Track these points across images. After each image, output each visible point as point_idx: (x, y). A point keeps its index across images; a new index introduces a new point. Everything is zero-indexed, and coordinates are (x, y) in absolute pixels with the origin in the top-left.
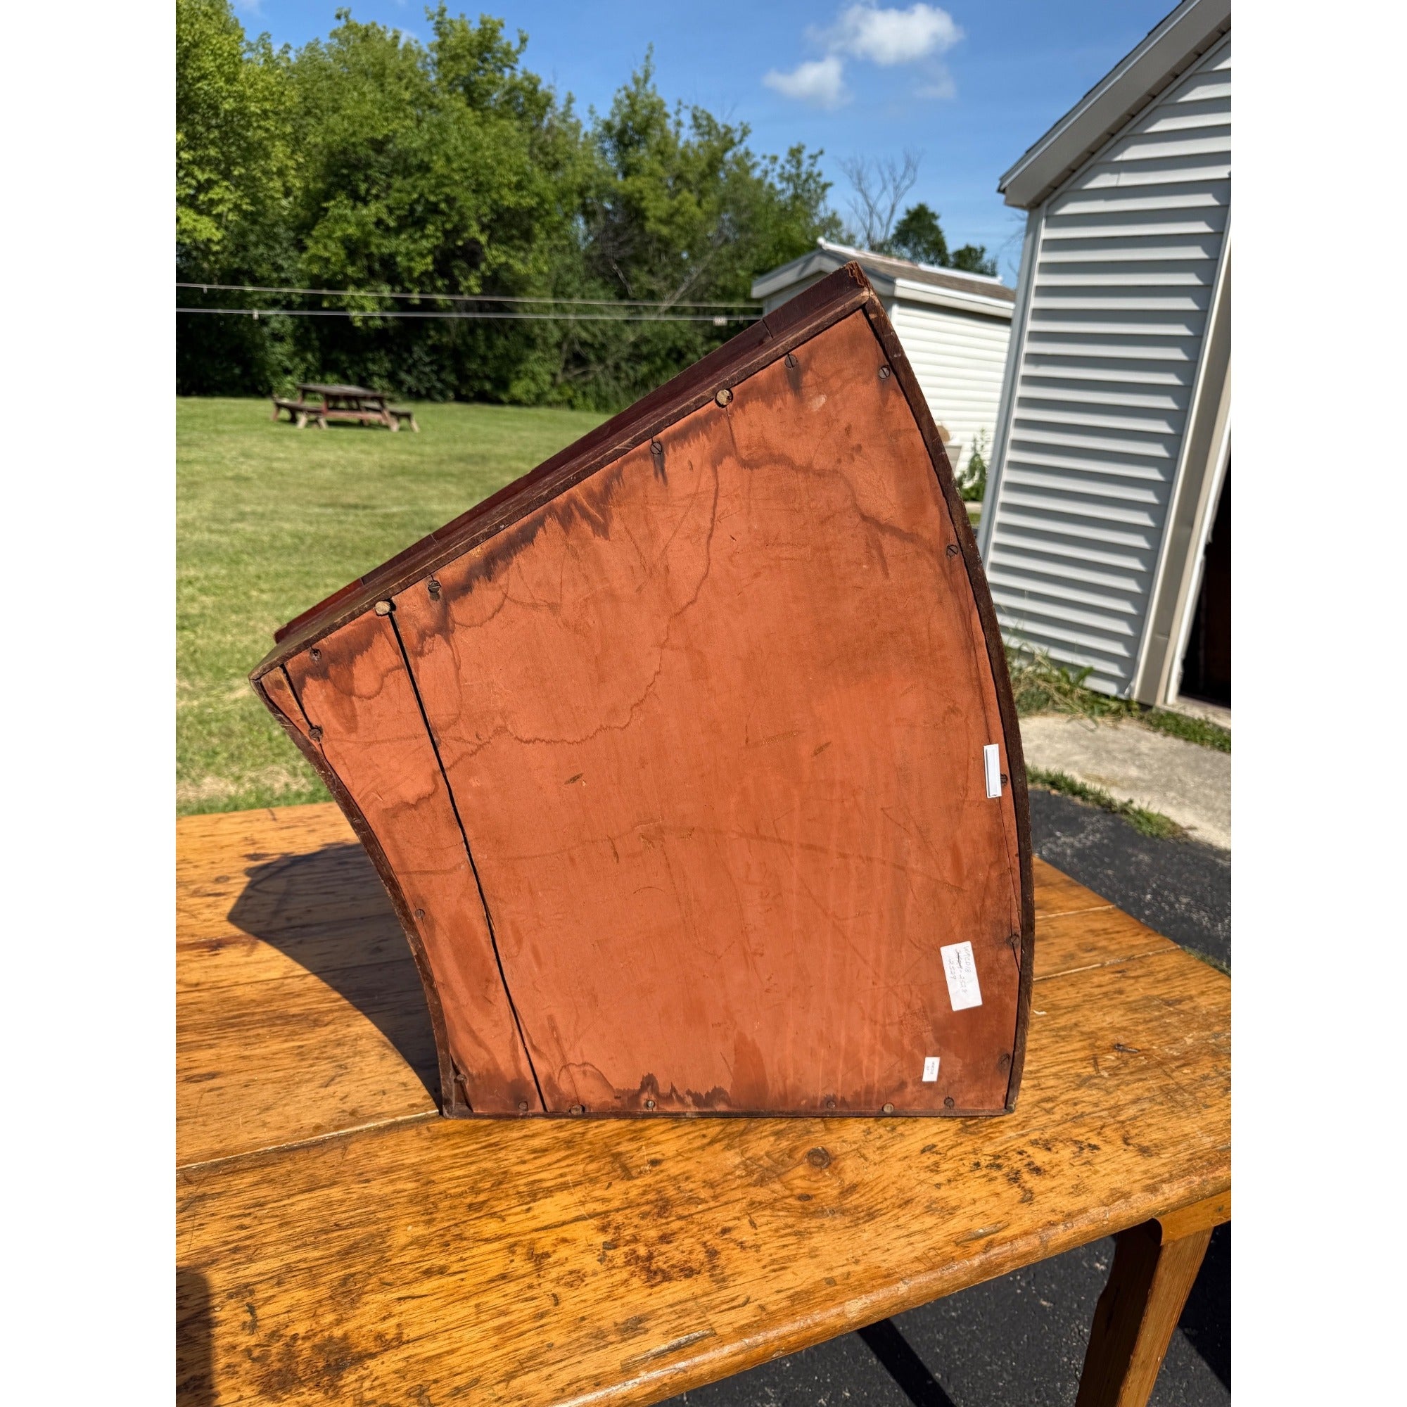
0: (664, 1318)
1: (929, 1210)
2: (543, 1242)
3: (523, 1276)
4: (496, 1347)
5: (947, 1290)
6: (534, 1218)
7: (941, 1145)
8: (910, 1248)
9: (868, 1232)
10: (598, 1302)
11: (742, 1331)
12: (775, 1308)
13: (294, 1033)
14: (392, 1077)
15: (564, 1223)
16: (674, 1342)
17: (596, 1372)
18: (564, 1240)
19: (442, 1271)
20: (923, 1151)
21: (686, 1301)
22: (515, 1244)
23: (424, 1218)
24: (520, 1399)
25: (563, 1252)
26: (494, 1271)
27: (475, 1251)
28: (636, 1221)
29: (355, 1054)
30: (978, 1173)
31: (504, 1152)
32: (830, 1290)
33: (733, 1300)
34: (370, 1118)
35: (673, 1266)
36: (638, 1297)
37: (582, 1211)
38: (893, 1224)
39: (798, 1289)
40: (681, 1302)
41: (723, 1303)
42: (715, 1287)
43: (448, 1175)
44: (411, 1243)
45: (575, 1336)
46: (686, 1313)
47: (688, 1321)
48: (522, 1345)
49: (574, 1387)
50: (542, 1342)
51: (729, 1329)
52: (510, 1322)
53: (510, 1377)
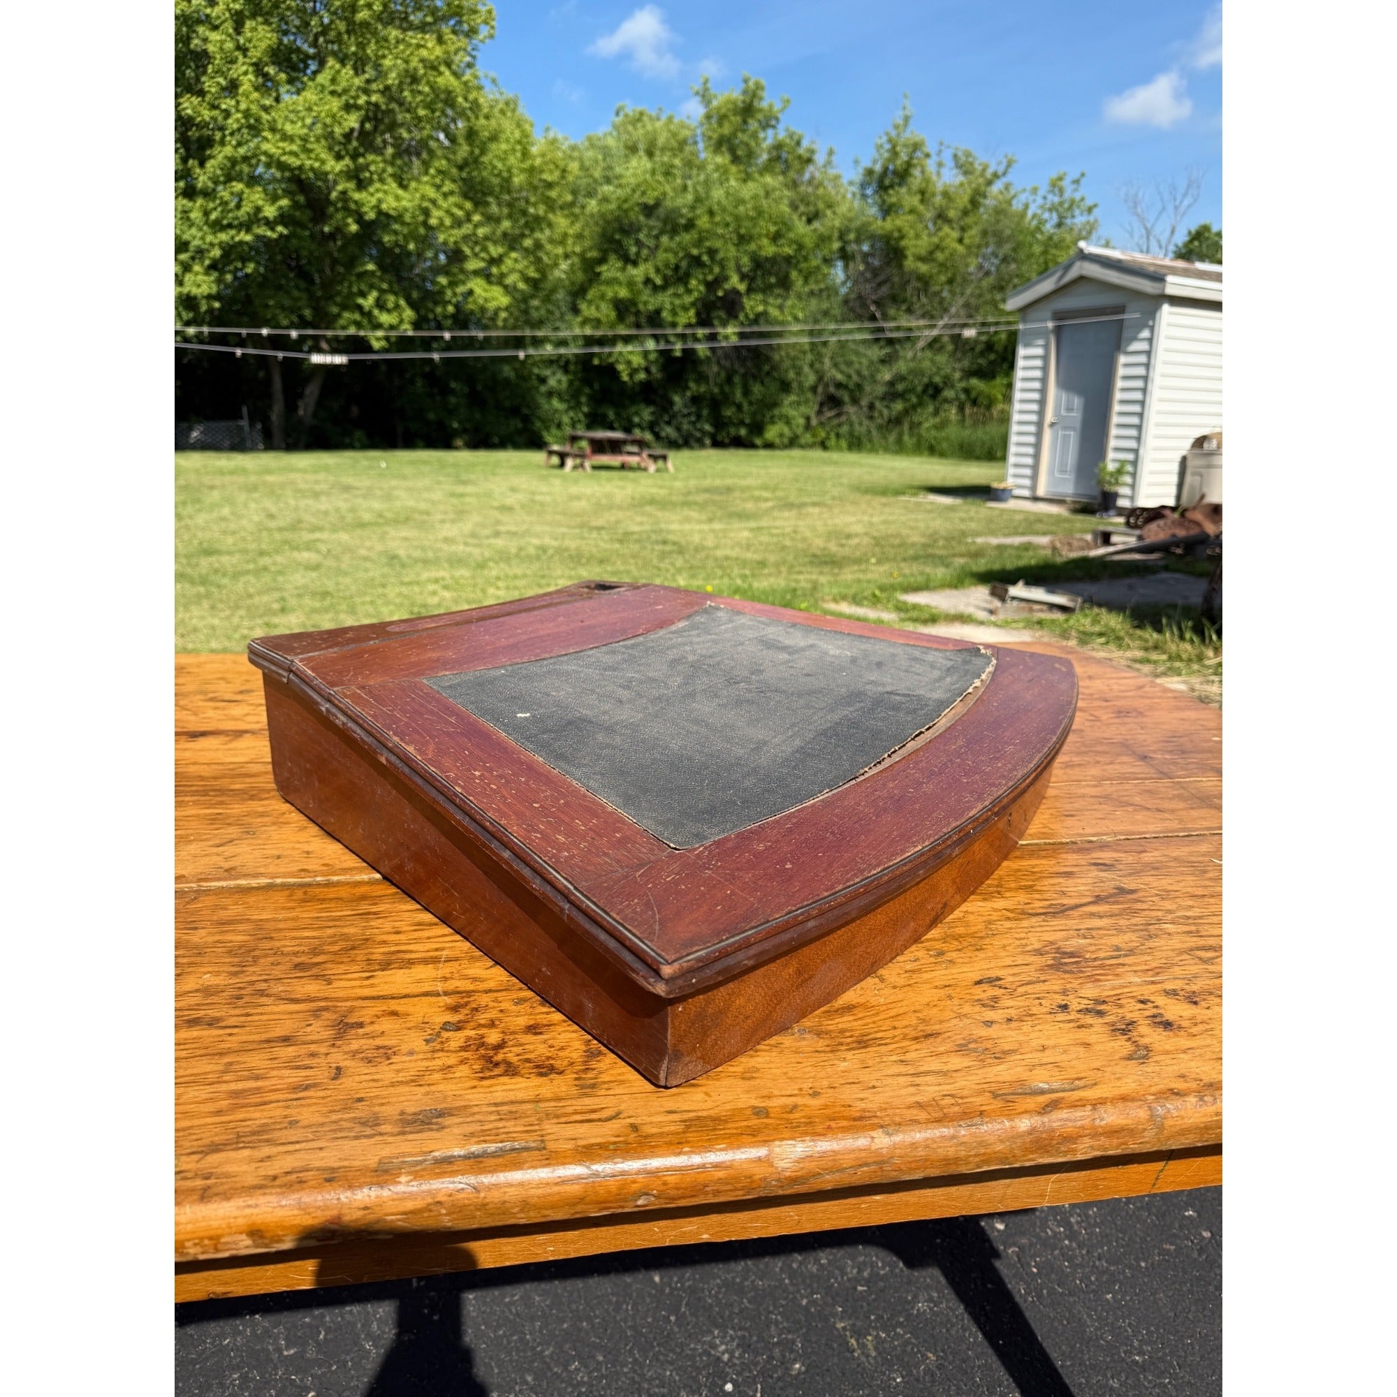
0: (477, 1117)
1: (962, 1049)
2: (364, 1012)
3: (313, 1042)
4: (219, 1113)
6: (372, 986)
7: (1011, 979)
8: (912, 1090)
9: (849, 1062)
10: (393, 1085)
11: (587, 1153)
12: (655, 1130)
13: (222, 803)
14: (297, 846)
15: (406, 996)
16: (475, 1148)
17: (336, 1165)
18: (394, 1014)
19: (212, 1023)
20: (979, 983)
21: (523, 1102)
22: (326, 1009)
23: (233, 969)
24: (207, 1178)
25: (387, 1024)
26: (278, 1032)
27: (275, 1009)
28: (504, 1005)
29: (274, 824)
30: (1061, 1017)
31: (380, 921)
32: (755, 1122)
33: (594, 1111)
34: (246, 876)
35: (528, 1060)
36: (454, 1087)
37: (440, 987)
38: (894, 1058)
39: (704, 1114)
40: (512, 1102)
41: (576, 1113)
42: (574, 1091)
43: (295, 934)
44: (197, 991)
45: (334, 1117)
46: (513, 1116)
47: (510, 1126)
48: (257, 1115)
49: (294, 1176)
50: (286, 1117)
51: (570, 1145)
52: (258, 1089)
53: (215, 1148)
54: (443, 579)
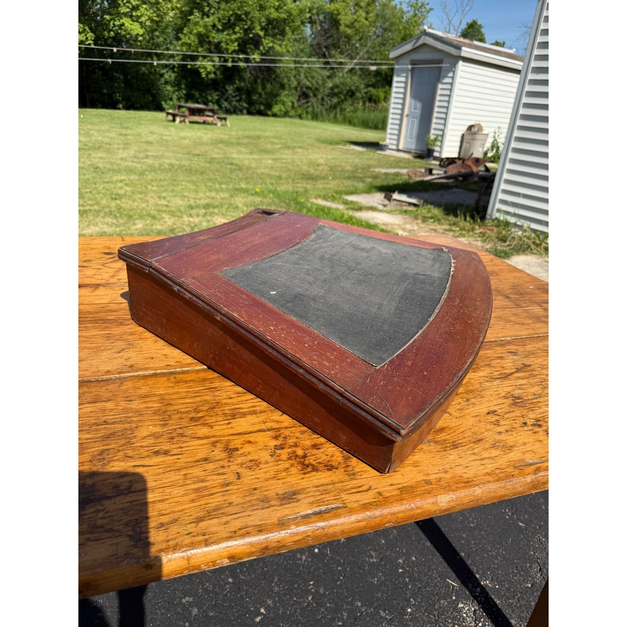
0: (311, 494)
1: (494, 446)
2: (235, 442)
3: (219, 460)
4: (193, 501)
5: (508, 495)
6: (232, 428)
7: (500, 411)
8: (482, 467)
9: (453, 455)
10: (267, 480)
11: (365, 507)
12: (388, 494)
13: (107, 327)
14: (159, 351)
15: (250, 432)
16: (317, 509)
17: (260, 523)
18: (250, 442)
19: (166, 453)
20: (488, 413)
21: (327, 485)
22: (217, 442)
23: (161, 423)
24: (204, 535)
25: (248, 448)
26: (200, 456)
27: (190, 444)
28: (298, 435)
29: (140, 339)
30: (526, 428)
31: (219, 392)
32: (427, 487)
33: (360, 487)
34: (141, 369)
35: (320, 463)
36: (294, 479)
37: (264, 427)
38: (470, 452)
39: (405, 485)
40: (323, 485)
41: (352, 488)
42: (347, 478)
43: (181, 401)
44: (150, 436)
45: (248, 499)
46: (327, 492)
47: (328, 497)
48: (211, 501)
49: (243, 531)
50: (225, 501)
51: (356, 505)
52: (205, 487)
53: (200, 520)
54: (124, 180)
